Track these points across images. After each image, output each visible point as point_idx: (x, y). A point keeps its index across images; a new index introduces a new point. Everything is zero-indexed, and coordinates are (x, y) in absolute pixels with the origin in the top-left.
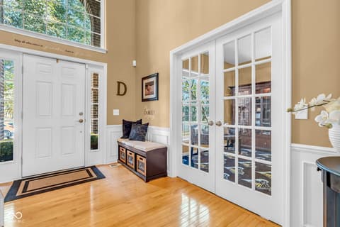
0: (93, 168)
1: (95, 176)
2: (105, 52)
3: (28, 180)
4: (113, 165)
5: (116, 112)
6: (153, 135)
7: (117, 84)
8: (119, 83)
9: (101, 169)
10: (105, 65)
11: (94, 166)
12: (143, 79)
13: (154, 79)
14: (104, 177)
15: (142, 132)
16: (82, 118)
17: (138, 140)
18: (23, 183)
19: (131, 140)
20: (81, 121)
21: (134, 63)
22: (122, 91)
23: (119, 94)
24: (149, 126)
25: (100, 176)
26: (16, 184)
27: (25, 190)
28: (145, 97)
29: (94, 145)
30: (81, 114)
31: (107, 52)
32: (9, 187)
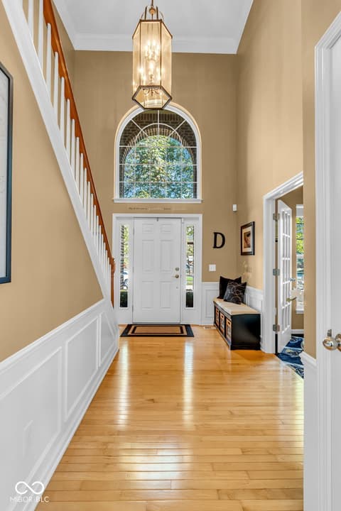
0: (188, 326)
1: (185, 333)
2: (200, 202)
3: (137, 325)
4: (207, 327)
5: (212, 268)
6: (251, 298)
7: (213, 235)
8: (216, 234)
9: (194, 329)
10: (200, 216)
11: (189, 325)
12: (243, 227)
13: (250, 229)
14: (193, 336)
15: (238, 292)
16: (178, 273)
17: (233, 302)
18: (133, 327)
19: (225, 300)
20: (177, 277)
21: (235, 208)
22: (219, 243)
23: (215, 247)
24: (247, 287)
25: (190, 334)
26: (129, 327)
27: (133, 332)
28: (244, 250)
29: (190, 302)
30: (177, 269)
31: (202, 201)
32: (124, 328)
